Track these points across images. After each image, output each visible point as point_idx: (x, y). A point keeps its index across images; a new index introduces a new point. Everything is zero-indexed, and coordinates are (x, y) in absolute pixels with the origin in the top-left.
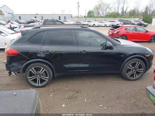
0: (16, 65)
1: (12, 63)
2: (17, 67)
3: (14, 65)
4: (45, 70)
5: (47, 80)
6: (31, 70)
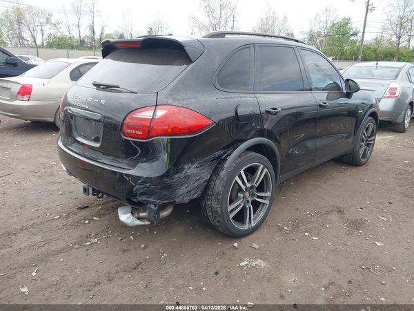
0: (195, 171)
1: (186, 167)
2: (197, 178)
3: (189, 172)
4: (266, 170)
5: (267, 202)
6: (237, 178)
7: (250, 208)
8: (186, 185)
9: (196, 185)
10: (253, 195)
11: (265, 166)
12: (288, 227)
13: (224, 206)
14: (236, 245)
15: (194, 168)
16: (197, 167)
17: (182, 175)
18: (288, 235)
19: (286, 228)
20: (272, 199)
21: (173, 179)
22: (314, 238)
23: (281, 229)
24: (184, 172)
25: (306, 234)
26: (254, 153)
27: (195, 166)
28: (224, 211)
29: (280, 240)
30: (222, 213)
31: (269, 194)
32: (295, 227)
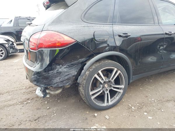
0: (65, 70)
1: (58, 67)
2: (67, 74)
3: (60, 70)
4: (119, 72)
5: (121, 91)
6: (96, 76)
7: (107, 94)
8: (59, 78)
9: (66, 78)
10: (111, 86)
11: (118, 69)
12: (134, 107)
13: (87, 91)
14: (96, 115)
15: (65, 68)
16: (66, 67)
17: (55, 71)
18: (133, 113)
19: (133, 108)
20: (124, 89)
21: (49, 73)
22: (149, 118)
23: (130, 108)
24: (56, 70)
25: (145, 113)
26: (110, 61)
27: (65, 66)
28: (87, 94)
29: (125, 115)
30: (86, 95)
31: (123, 86)
32: (140, 108)
